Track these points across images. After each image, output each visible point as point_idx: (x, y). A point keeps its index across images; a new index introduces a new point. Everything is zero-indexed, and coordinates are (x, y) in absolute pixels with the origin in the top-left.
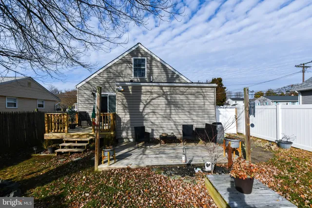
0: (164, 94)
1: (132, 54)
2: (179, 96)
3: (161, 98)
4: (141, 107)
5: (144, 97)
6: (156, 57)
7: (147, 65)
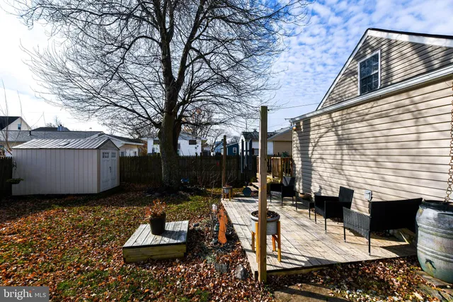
0: (334, 126)
1: (357, 56)
2: (357, 125)
3: (330, 134)
4: (310, 150)
5: (312, 135)
7: (381, 63)
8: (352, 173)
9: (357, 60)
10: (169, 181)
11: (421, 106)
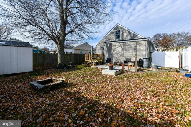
0: (121, 46)
1: (115, 29)
2: (127, 46)
3: (120, 47)
4: (112, 51)
5: (113, 48)
6: (125, 28)
7: (121, 33)
8: (126, 56)
9: (115, 30)
10: (64, 63)
11: (141, 44)
